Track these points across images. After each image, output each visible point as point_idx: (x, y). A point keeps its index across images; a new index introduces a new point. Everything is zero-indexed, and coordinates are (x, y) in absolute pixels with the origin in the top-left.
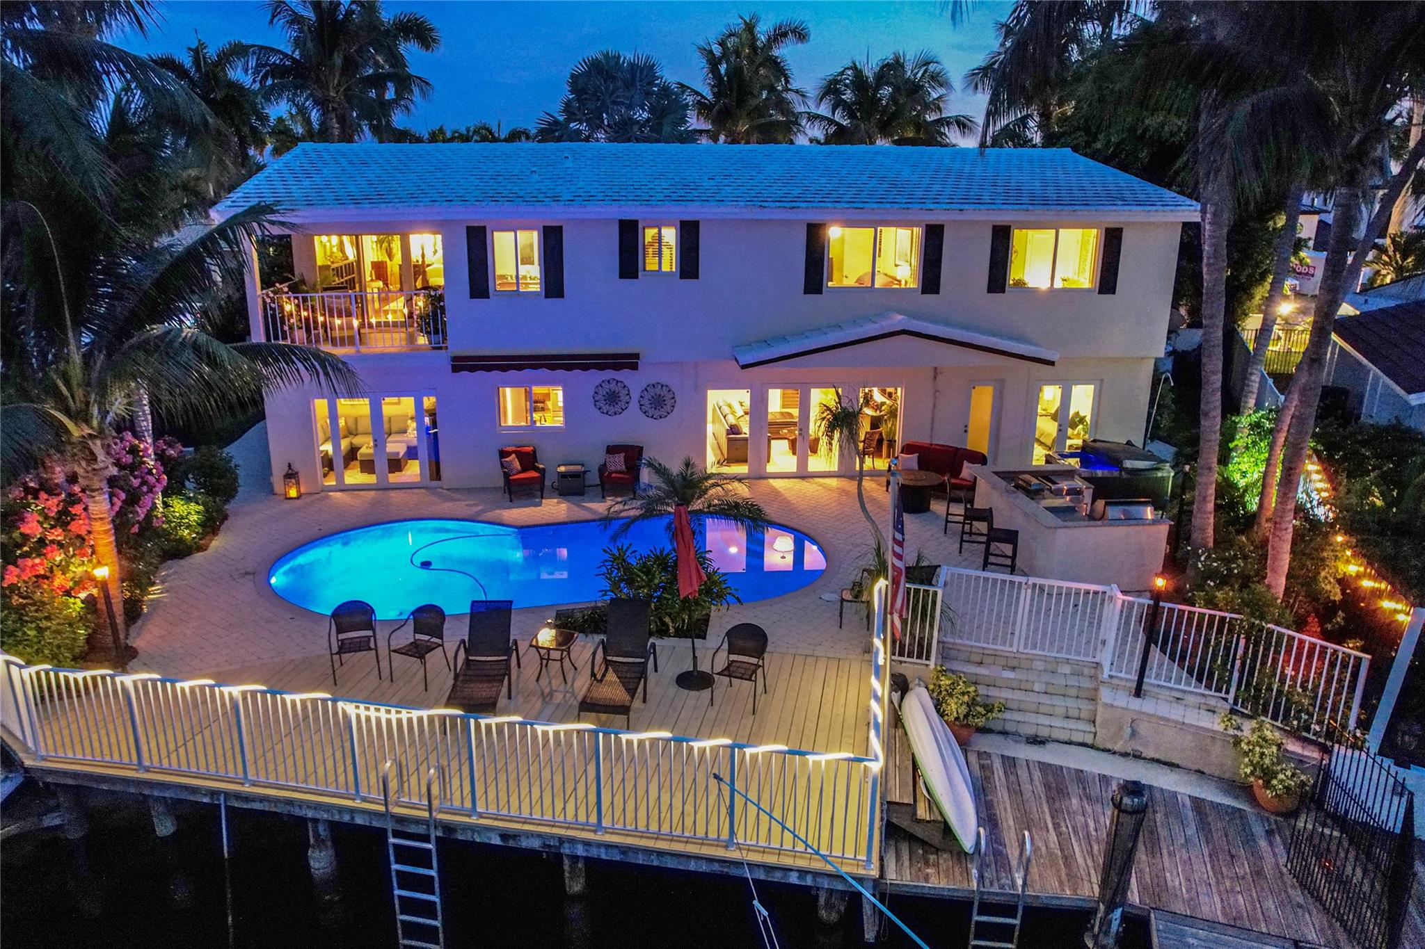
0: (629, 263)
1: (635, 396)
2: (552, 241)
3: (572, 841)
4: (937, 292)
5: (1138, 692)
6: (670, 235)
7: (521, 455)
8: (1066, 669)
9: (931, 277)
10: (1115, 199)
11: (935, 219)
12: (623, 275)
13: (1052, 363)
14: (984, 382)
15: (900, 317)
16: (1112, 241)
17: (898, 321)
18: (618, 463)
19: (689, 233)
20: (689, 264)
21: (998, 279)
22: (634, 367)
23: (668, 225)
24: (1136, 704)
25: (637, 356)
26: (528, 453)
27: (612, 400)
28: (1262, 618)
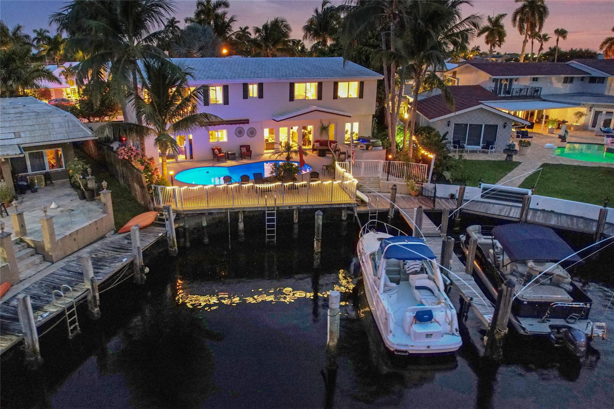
0: (246, 94)
1: (246, 131)
2: (226, 89)
3: (303, 206)
4: (321, 99)
5: (388, 180)
6: (256, 87)
7: (218, 149)
8: (372, 179)
9: (320, 97)
10: (362, 74)
11: (320, 81)
12: (244, 98)
13: (351, 117)
14: (332, 123)
15: (315, 107)
16: (362, 84)
17: (314, 108)
18: (244, 150)
19: (261, 87)
20: (261, 94)
21: (335, 97)
22: (248, 123)
23: (255, 84)
24: (387, 182)
25: (248, 120)
26: (219, 149)
27: (240, 133)
28: (409, 162)
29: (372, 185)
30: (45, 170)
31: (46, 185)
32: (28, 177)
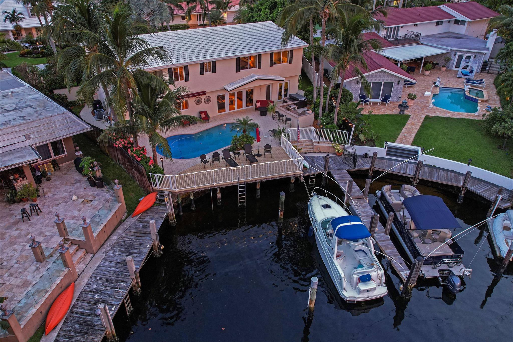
0: (202, 71)
1: (203, 100)
2: (186, 69)
4: (261, 68)
9: (259, 66)
11: (260, 54)
13: (284, 81)
16: (291, 52)
17: (257, 77)
18: (203, 115)
19: (214, 64)
20: (214, 70)
21: (271, 64)
25: (205, 92)
27: (198, 101)
29: (307, 147)
30: (51, 157)
31: (55, 170)
32: (39, 167)
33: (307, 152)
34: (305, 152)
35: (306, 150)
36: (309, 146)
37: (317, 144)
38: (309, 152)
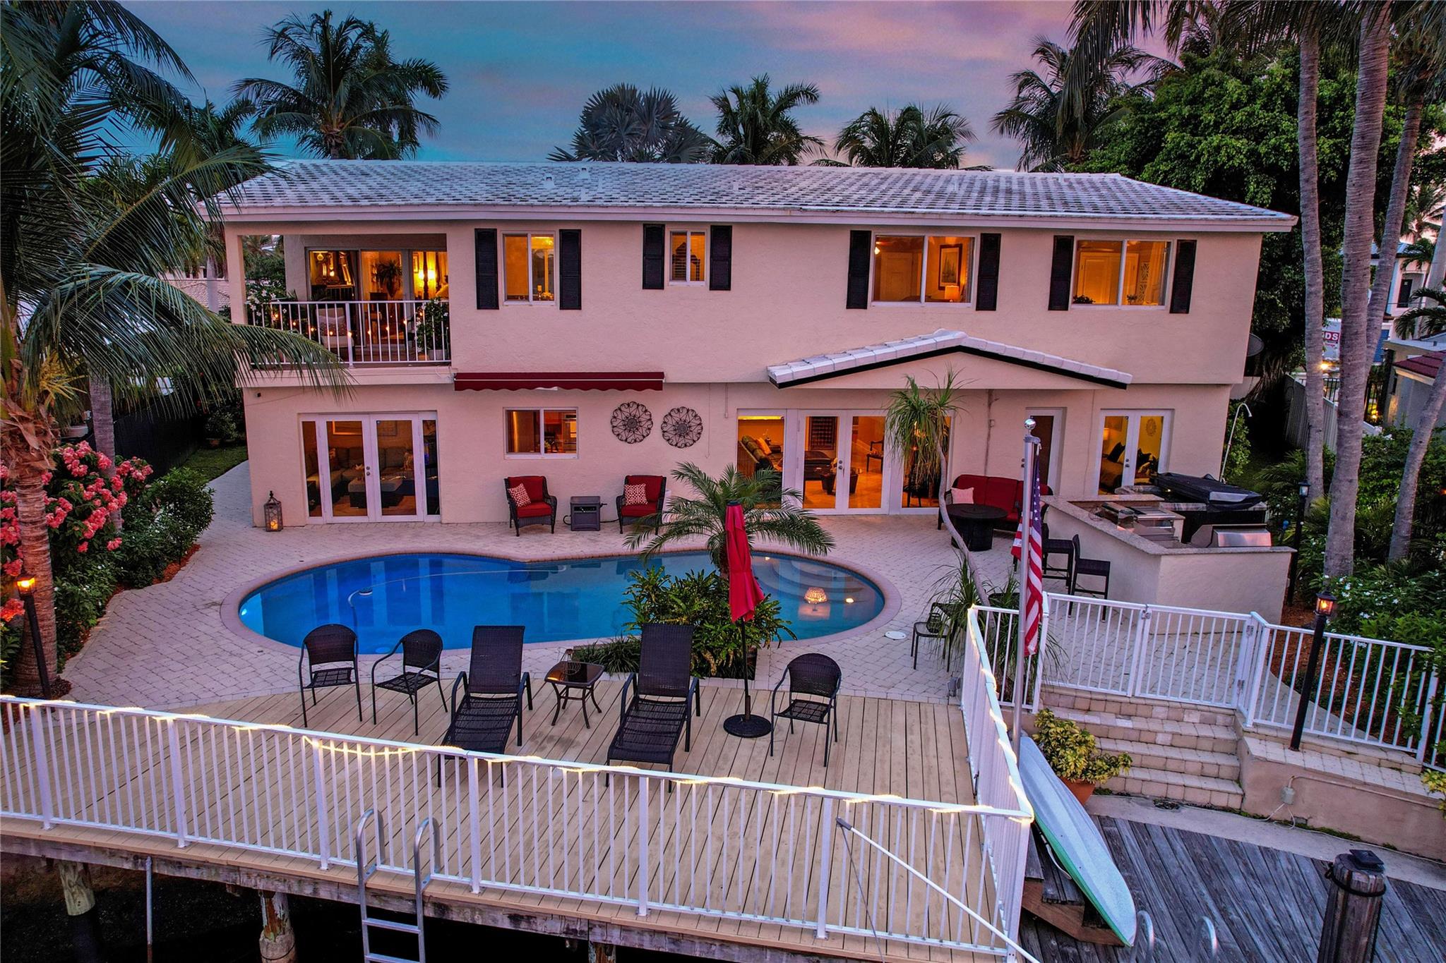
0: (654, 271)
1: (657, 421)
2: (570, 247)
4: (993, 308)
8: (1194, 717)
9: (986, 296)
10: (1185, 210)
11: (992, 225)
12: (646, 286)
13: (1123, 386)
15: (956, 332)
16: (1185, 256)
17: (952, 337)
18: (638, 495)
19: (721, 239)
20: (721, 275)
22: (658, 387)
24: (1294, 758)
25: (661, 375)
26: (536, 483)
27: (632, 425)
29: (1189, 755)
33: (1176, 794)
34: (1158, 791)
35: (1173, 778)
36: (1207, 758)
37: (1278, 753)
38: (1202, 798)
